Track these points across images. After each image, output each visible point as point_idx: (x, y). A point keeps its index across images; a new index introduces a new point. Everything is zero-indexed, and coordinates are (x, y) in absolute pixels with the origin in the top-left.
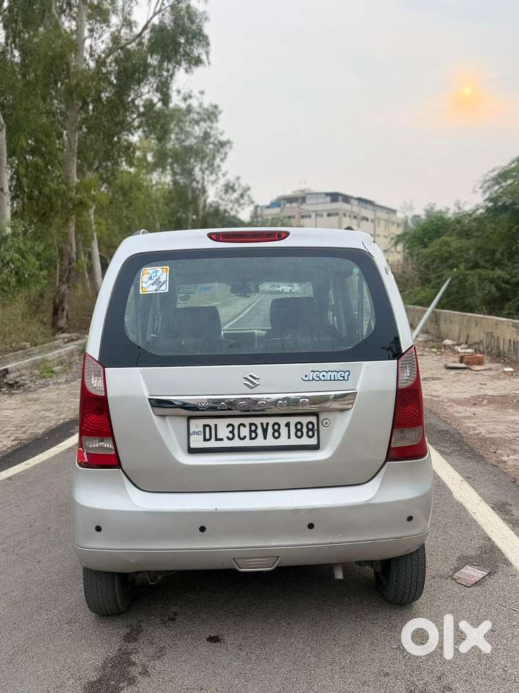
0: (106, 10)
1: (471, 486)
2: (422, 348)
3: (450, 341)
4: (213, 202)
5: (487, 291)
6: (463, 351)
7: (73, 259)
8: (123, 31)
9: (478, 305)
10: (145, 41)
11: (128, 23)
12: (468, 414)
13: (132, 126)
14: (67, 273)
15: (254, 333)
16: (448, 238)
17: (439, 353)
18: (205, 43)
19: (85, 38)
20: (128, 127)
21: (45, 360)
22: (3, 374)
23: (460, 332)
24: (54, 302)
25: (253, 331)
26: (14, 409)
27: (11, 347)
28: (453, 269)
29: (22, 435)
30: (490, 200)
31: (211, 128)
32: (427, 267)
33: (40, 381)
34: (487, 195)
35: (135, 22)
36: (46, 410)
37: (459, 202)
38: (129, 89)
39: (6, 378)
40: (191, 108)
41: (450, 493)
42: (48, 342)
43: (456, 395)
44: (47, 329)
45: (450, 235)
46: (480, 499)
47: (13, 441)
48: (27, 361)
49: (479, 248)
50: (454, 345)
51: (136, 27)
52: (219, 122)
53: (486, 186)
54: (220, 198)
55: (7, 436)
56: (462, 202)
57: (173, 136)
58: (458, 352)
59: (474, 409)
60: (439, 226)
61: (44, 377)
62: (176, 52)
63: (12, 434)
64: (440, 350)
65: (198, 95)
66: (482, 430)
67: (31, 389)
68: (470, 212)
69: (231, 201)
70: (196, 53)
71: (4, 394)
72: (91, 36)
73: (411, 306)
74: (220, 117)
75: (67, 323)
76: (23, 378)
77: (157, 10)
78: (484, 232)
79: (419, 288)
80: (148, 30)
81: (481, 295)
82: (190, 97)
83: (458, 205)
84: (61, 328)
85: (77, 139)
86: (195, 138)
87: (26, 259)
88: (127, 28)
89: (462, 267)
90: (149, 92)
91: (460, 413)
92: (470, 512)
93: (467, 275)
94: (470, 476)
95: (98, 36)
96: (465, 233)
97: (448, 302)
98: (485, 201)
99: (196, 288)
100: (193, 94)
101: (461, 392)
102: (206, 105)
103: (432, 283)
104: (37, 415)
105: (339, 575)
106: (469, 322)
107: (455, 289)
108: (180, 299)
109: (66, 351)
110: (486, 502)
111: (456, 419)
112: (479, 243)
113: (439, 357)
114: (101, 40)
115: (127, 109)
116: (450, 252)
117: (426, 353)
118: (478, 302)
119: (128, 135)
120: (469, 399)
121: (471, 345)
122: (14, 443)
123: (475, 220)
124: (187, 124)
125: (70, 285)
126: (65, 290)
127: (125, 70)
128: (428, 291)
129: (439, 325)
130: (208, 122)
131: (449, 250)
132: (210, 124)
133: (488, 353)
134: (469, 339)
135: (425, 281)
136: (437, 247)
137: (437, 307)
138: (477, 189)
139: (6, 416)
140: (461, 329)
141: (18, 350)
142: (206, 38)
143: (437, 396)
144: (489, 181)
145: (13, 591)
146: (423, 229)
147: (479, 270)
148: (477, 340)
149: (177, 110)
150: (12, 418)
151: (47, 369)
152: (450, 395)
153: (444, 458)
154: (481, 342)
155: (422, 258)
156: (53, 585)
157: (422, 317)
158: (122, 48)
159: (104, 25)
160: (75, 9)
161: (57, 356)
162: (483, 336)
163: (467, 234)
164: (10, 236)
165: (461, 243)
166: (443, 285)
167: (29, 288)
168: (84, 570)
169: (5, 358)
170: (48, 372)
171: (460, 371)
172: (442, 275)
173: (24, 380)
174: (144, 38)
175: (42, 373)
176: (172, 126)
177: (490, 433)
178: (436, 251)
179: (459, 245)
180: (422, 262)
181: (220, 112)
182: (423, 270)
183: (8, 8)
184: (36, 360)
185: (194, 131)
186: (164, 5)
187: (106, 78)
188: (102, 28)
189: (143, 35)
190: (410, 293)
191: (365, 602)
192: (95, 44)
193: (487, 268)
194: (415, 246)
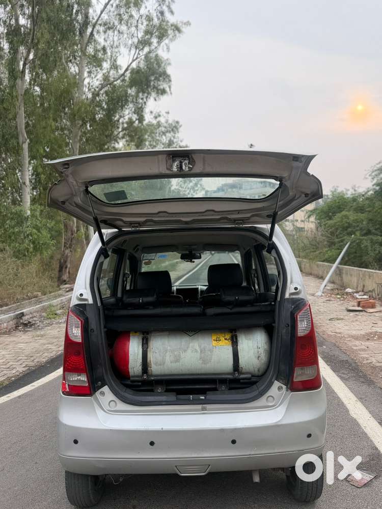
0: (100, 59)
1: (364, 405)
2: (329, 295)
3: (351, 290)
4: (175, 189)
5: (377, 252)
6: (361, 297)
7: (74, 231)
8: (112, 72)
9: (371, 261)
10: (127, 78)
11: (115, 67)
12: (363, 347)
13: (118, 137)
14: (70, 242)
15: (198, 288)
16: (347, 213)
17: (342, 299)
18: (168, 80)
19: (85, 79)
20: (115, 138)
21: (51, 306)
22: (20, 316)
23: (358, 283)
24: (60, 262)
25: (197, 287)
26: (27, 343)
27: (27, 296)
28: (352, 235)
29: (31, 363)
30: (377, 185)
31: (174, 137)
32: (332, 233)
33: (47, 321)
34: (375, 181)
35: (120, 66)
36: (49, 344)
37: (355, 186)
38: (115, 112)
39: (22, 319)
40: (160, 123)
41: (347, 411)
42: (54, 292)
43: (354, 333)
44: (54, 282)
45: (349, 211)
46: (370, 415)
47: (24, 367)
48: (37, 306)
49: (371, 220)
50: (353, 293)
51: (121, 69)
52: (180, 133)
53: (373, 174)
54: (181, 186)
55: (20, 363)
56: (357, 186)
57: (147, 143)
58: (357, 298)
59: (367, 343)
60: (340, 203)
61: (50, 318)
62: (148, 86)
63: (24, 362)
64: (343, 296)
65: (165, 115)
66: (374, 360)
67: (40, 328)
68: (363, 193)
69: (188, 188)
70: (162, 87)
71: (20, 331)
72: (89, 76)
73: (321, 263)
74: (181, 129)
75: (69, 277)
76: (35, 319)
77: (135, 58)
78: (374, 208)
79: (326, 249)
80: (129, 71)
81: (373, 254)
82: (159, 116)
83: (354, 188)
84: (65, 281)
85: (78, 147)
86: (163, 144)
87: (41, 233)
88: (114, 70)
89: (358, 233)
90: (129, 114)
91: (356, 346)
92: (362, 427)
93: (362, 240)
94: (363, 397)
95: (94, 76)
96: (359, 209)
97: (349, 259)
98: (373, 185)
99: (155, 256)
100: (161, 114)
101: (358, 330)
102: (170, 121)
103: (336, 245)
104: (42, 347)
105: (257, 479)
106: (364, 275)
107: (353, 250)
108: (144, 263)
109: (66, 298)
110: (374, 418)
111: (353, 351)
112: (370, 217)
113: (342, 302)
114: (96, 78)
115: (113, 126)
116: (349, 223)
117: (332, 299)
118: (371, 260)
119: (114, 144)
120: (364, 335)
121: (366, 292)
122: (24, 369)
123: (367, 199)
124: (157, 135)
125: (72, 250)
126: (68, 253)
127: (113, 99)
128: (334, 252)
129: (342, 277)
130: (172, 133)
131: (348, 221)
132: (173, 135)
133: (379, 299)
134: (365, 289)
135: (331, 244)
136: (339, 219)
137: (340, 263)
138: (367, 176)
139: (20, 348)
140: (358, 280)
141: (32, 299)
142: (168, 76)
143: (340, 333)
144: (376, 170)
145: (15, 486)
146: (328, 206)
147: (371, 236)
148: (370, 289)
149: (150, 125)
150: (24, 350)
151: (52, 312)
152: (349, 332)
153: (344, 382)
154: (374, 290)
155: (328, 227)
156: (45, 482)
157: (329, 271)
158: (110, 84)
159: (98, 69)
160: (78, 59)
161: (60, 302)
162: (375, 286)
163: (361, 210)
164: (30, 217)
165: (357, 216)
166: (344, 247)
167: (41, 253)
168: (66, 472)
169: (23, 304)
170: (52, 315)
171: (357, 313)
172: (344, 240)
173: (35, 321)
174: (126, 76)
175: (48, 315)
176: (146, 137)
177: (379, 362)
178: (339, 222)
179: (355, 217)
180: (329, 230)
181: (180, 126)
182: (329, 235)
183: (32, 59)
184: (43, 306)
185: (162, 139)
186: (140, 54)
187: (99, 105)
188: (97, 70)
189: (125, 74)
190: (320, 253)
191: (279, 499)
192: (92, 82)
193: (377, 235)
194: (322, 218)
